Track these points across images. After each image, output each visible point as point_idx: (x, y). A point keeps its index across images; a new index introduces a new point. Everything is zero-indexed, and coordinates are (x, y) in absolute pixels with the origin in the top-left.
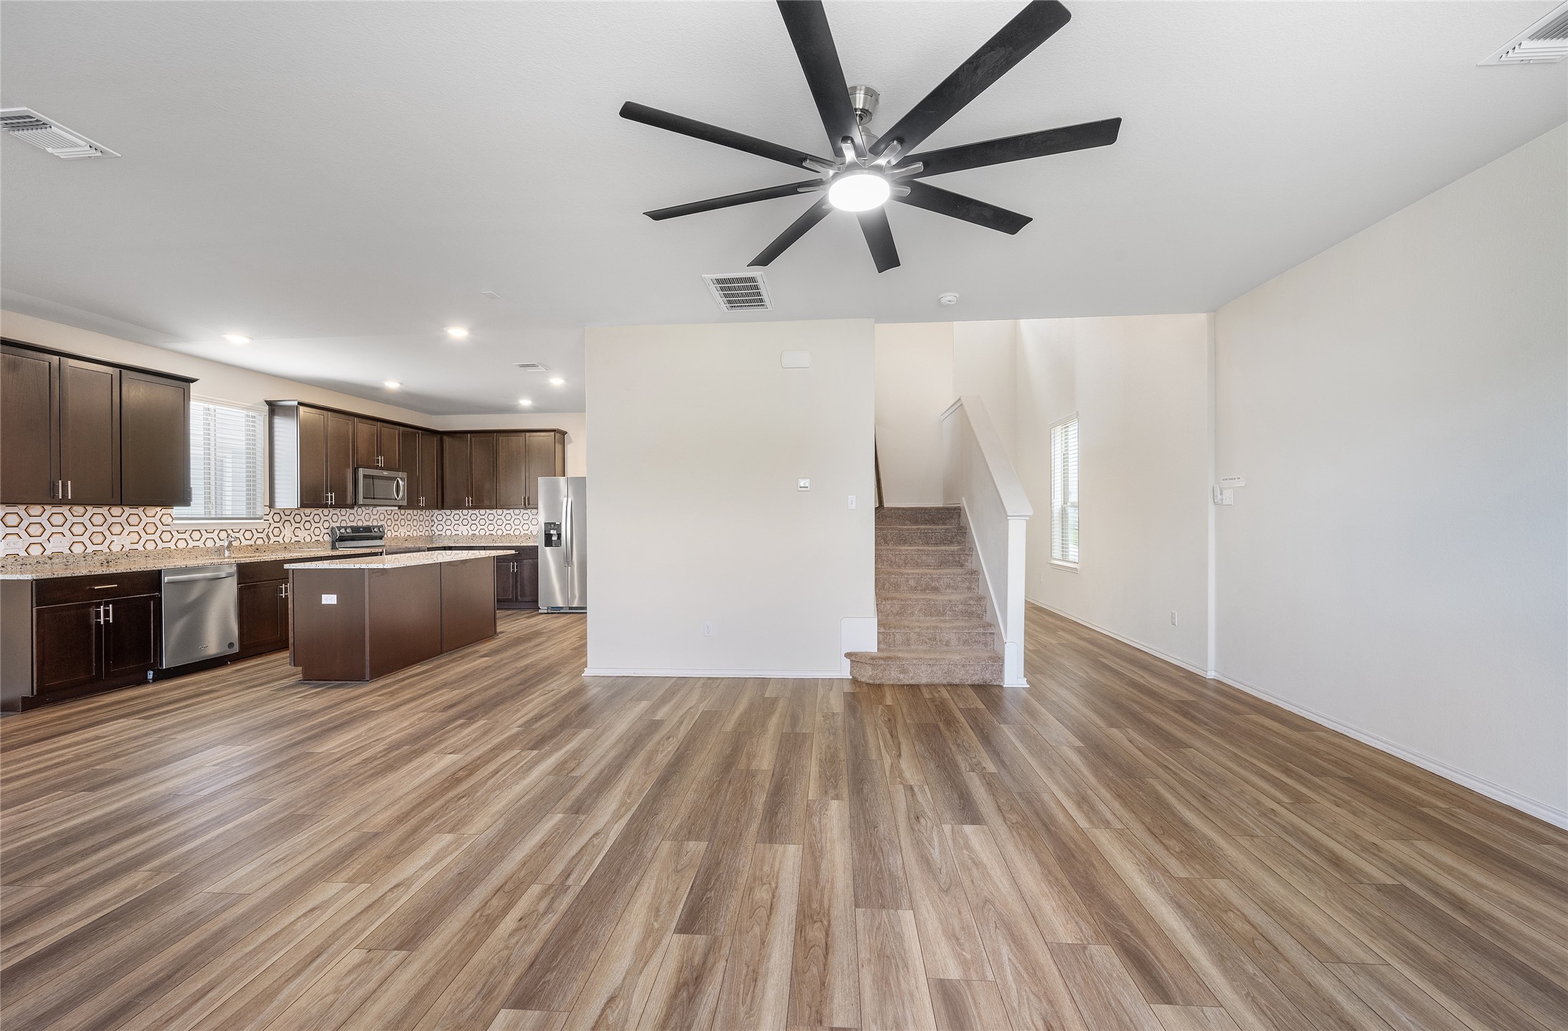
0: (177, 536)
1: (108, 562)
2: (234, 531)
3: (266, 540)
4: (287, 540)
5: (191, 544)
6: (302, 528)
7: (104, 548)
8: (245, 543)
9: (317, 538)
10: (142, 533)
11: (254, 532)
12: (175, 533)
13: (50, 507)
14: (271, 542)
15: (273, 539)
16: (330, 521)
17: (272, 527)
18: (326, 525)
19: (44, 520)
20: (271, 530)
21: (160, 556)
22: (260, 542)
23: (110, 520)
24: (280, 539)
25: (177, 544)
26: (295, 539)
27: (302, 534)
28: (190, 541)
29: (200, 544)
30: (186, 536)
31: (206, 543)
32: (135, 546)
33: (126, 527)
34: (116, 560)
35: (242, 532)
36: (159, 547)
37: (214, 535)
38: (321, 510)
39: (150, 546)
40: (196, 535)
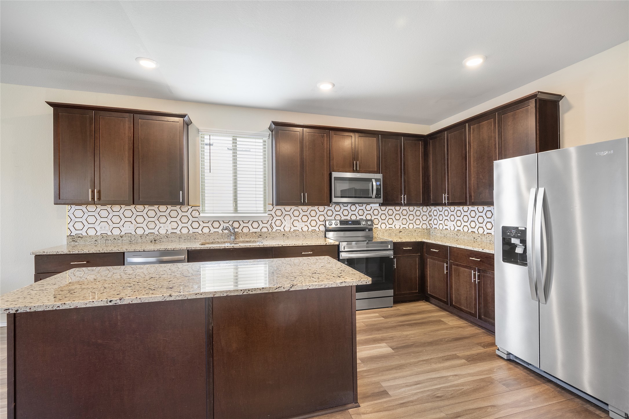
0: (202, 225)
1: (155, 241)
2: (244, 222)
3: (270, 229)
4: (287, 229)
5: (213, 230)
6: (300, 220)
7: (155, 231)
8: (252, 230)
9: (313, 228)
10: (179, 223)
11: (260, 223)
12: (201, 223)
14: (274, 230)
15: (275, 228)
16: (326, 215)
17: (275, 219)
18: (322, 218)
19: (120, 213)
20: (273, 221)
21: (189, 238)
22: (264, 230)
23: (159, 214)
24: (281, 228)
25: (203, 230)
26: (293, 228)
27: (299, 225)
28: (212, 228)
29: (219, 230)
30: (209, 225)
32: (175, 231)
33: (169, 218)
34: (160, 240)
35: (250, 223)
36: (191, 232)
38: (317, 207)
39: (184, 231)
40: (216, 225)
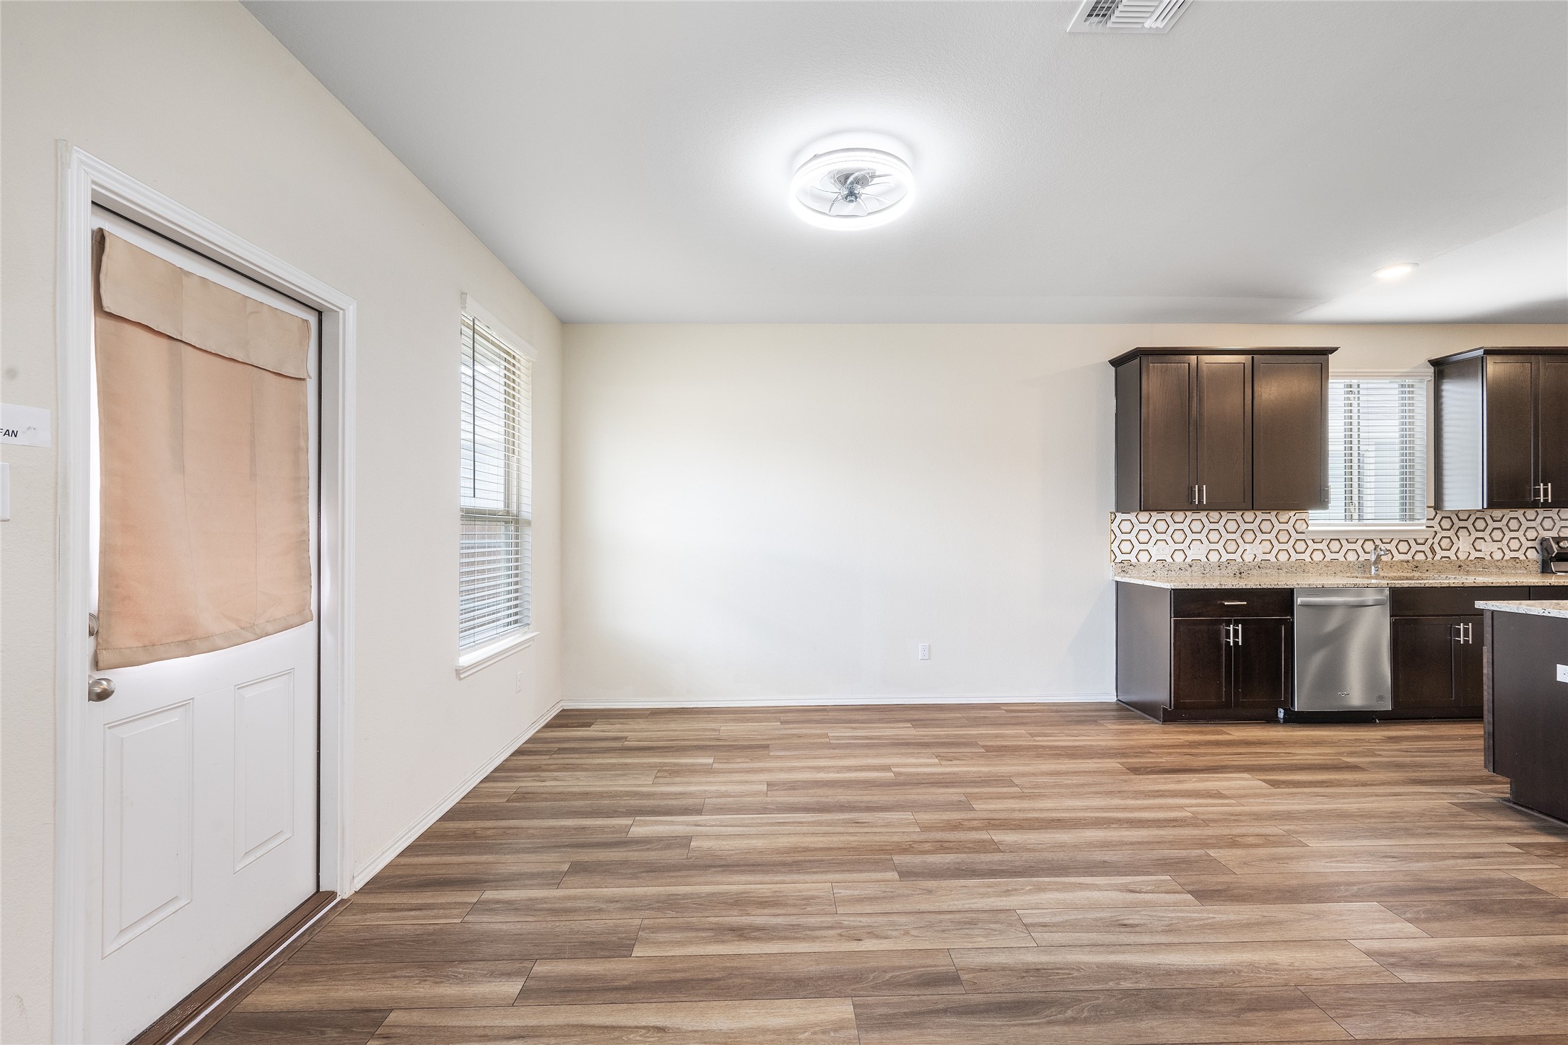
0: (1312, 546)
1: (1240, 573)
2: (1384, 541)
3: (1430, 555)
4: (1462, 556)
5: (1329, 556)
6: (1488, 538)
7: (1237, 556)
8: (1398, 557)
9: (1514, 555)
10: (1275, 542)
11: (1412, 543)
12: (1310, 543)
13: (1190, 513)
14: (1438, 557)
15: (1440, 554)
16: (1540, 528)
17: (1438, 536)
18: (1531, 534)
19: (1185, 526)
20: (1436, 540)
21: (1294, 569)
22: (1420, 557)
23: (1244, 526)
24: (1451, 554)
25: (1313, 556)
26: (1474, 554)
27: (1486, 548)
28: (1327, 553)
29: (1340, 556)
30: (1323, 546)
31: (1347, 556)
32: (1267, 557)
33: (1258, 534)
34: (1249, 572)
35: (1395, 543)
36: (1293, 559)
37: (1358, 546)
38: (1521, 511)
39: (1283, 557)
40: (1335, 546)
